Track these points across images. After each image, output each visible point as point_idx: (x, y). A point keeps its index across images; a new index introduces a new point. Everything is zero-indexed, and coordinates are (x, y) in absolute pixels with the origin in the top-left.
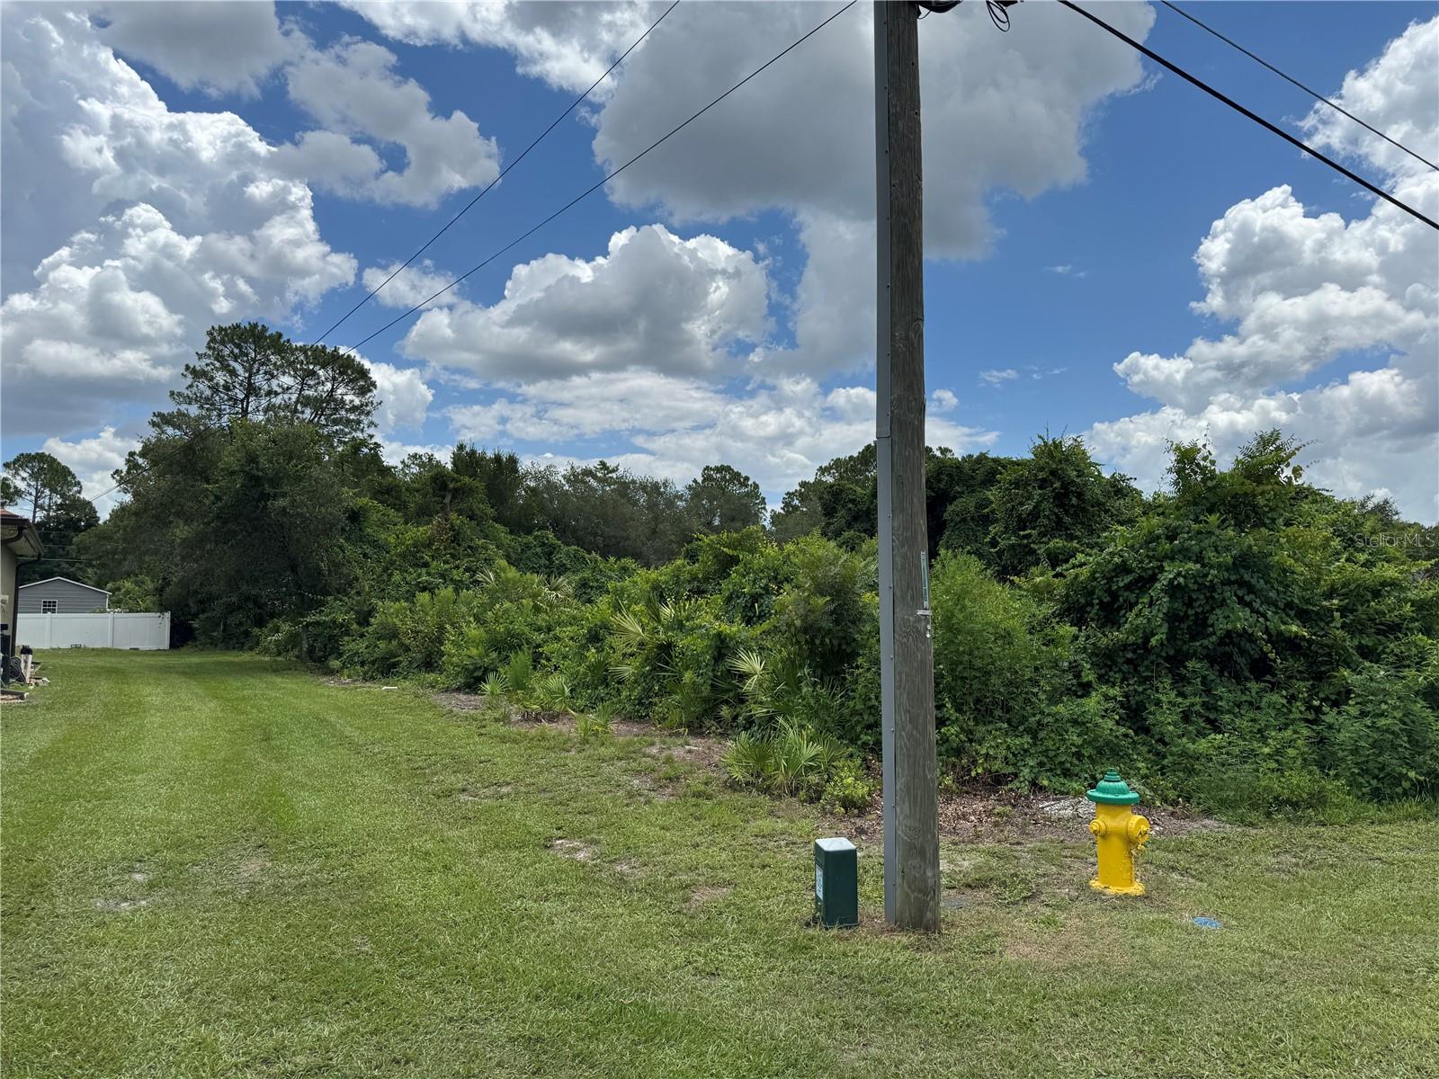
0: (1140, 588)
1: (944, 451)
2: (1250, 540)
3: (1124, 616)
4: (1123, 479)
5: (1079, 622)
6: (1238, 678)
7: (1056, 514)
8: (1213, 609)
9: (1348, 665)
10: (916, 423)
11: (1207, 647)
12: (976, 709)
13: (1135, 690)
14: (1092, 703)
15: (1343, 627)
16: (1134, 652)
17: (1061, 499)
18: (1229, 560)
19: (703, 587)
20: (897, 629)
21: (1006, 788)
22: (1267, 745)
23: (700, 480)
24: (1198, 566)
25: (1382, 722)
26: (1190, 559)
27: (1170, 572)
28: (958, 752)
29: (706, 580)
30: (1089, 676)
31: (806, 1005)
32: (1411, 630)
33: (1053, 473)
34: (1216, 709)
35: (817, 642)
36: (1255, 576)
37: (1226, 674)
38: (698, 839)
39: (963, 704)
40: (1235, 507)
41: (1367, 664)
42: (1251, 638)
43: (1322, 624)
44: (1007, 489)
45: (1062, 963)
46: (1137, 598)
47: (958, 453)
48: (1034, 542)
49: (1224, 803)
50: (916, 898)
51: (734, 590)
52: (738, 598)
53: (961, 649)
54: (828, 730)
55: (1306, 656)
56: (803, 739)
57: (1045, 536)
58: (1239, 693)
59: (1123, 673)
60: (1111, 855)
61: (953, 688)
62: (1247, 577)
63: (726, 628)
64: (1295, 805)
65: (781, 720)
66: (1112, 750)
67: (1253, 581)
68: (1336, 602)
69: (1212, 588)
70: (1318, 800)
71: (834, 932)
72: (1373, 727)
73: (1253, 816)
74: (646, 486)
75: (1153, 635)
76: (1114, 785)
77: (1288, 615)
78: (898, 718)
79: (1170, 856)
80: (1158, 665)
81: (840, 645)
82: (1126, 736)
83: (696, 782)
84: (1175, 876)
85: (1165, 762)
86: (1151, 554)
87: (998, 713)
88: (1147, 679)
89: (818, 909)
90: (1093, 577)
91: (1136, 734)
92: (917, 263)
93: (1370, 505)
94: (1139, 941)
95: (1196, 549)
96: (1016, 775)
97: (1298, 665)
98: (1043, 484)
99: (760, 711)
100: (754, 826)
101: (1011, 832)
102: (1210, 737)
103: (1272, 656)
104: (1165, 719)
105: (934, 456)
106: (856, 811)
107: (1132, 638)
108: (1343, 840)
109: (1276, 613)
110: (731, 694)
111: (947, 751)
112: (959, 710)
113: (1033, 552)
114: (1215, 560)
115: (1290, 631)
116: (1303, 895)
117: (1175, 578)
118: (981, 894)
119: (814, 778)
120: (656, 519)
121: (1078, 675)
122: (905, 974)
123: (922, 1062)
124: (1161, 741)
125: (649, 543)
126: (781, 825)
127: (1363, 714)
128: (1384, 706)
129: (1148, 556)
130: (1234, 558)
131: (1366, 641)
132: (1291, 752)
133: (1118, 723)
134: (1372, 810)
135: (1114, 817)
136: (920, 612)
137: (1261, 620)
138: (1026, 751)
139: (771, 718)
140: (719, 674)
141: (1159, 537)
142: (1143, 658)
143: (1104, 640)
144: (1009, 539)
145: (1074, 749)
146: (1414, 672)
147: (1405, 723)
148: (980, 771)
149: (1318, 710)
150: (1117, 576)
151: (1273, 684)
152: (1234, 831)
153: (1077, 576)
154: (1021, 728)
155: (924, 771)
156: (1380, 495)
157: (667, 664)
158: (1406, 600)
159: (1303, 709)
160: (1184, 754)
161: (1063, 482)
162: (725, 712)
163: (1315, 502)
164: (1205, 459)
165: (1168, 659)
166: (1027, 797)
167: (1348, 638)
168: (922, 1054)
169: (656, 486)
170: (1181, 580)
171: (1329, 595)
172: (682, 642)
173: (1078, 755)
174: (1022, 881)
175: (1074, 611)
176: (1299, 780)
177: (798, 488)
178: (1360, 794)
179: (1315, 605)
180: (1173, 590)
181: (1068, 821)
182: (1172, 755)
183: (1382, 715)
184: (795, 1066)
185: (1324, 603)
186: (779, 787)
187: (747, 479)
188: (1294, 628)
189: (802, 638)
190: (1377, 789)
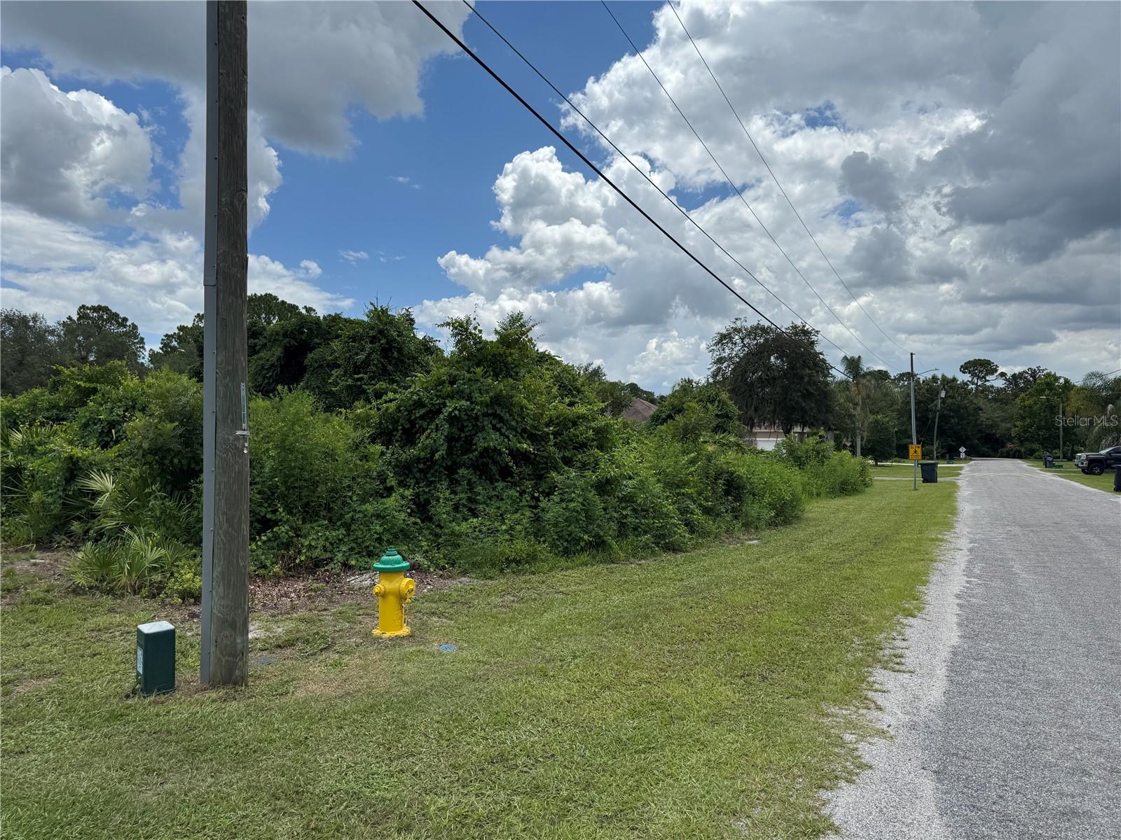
0: (430, 418)
1: (309, 310)
2: (501, 386)
3: (419, 438)
4: (431, 340)
5: (387, 443)
6: (492, 480)
7: (382, 363)
8: (477, 433)
9: (556, 469)
10: (239, 276)
11: (472, 459)
12: (305, 511)
13: (424, 491)
14: (391, 502)
15: (555, 445)
16: (424, 464)
17: (386, 351)
18: (488, 399)
19: (63, 414)
20: (218, 446)
21: (323, 570)
22: (505, 524)
23: (75, 317)
24: (468, 403)
25: (572, 505)
26: (463, 398)
27: (450, 407)
28: (287, 546)
29: (67, 408)
30: (392, 482)
31: (111, 762)
32: (591, 446)
33: (381, 332)
34: (477, 502)
35: (167, 462)
36: (504, 411)
37: (484, 477)
38: (29, 640)
39: (293, 508)
40: (494, 363)
41: (566, 468)
42: (500, 453)
43: (543, 443)
44: (347, 342)
45: (340, 692)
46: (428, 425)
47: (321, 313)
48: (365, 384)
49: (476, 565)
50: (227, 661)
51: (91, 418)
52: (95, 424)
53: (293, 465)
54: (174, 536)
55: (533, 464)
56: (148, 545)
57: (374, 379)
58: (491, 490)
59: (417, 479)
60: (389, 609)
61: (286, 496)
62: (498, 412)
63: (78, 452)
64: (518, 562)
65: (127, 530)
66: (405, 534)
67: (502, 414)
68: (551, 428)
69: (477, 418)
70: (532, 558)
71: (152, 698)
72: (566, 509)
73: (491, 573)
74: (13, 320)
75: (437, 451)
76: (392, 558)
77: (523, 438)
78: (217, 520)
79: (434, 605)
80: (440, 472)
81: (189, 465)
82: (415, 523)
83: (36, 591)
84: (435, 619)
85: (440, 540)
86: (438, 394)
87: (323, 513)
88: (433, 482)
89: (138, 682)
90: (398, 409)
91: (423, 521)
92: (241, 143)
93: (590, 369)
94: (398, 668)
95: (468, 391)
96: (332, 559)
97: (528, 470)
98: (373, 340)
99: (109, 524)
100: (91, 623)
101: (321, 602)
102: (469, 521)
103: (511, 464)
104: (442, 510)
105: (300, 313)
106: (192, 600)
107: (423, 454)
108: (543, 582)
109: (515, 436)
110: (84, 511)
111: (278, 546)
112: (290, 513)
113: (364, 392)
114: (479, 399)
115: (523, 448)
116: (512, 620)
117: (453, 411)
118: (288, 651)
119: (157, 577)
120: (23, 352)
121: (383, 481)
122: (210, 721)
123: (209, 787)
124: (439, 526)
125: (15, 374)
126: (118, 618)
127: (562, 500)
128: (573, 495)
129: (436, 395)
130: (491, 398)
131: (567, 454)
132: (519, 528)
133: (410, 515)
134: (563, 562)
135: (391, 582)
136: (239, 433)
137: (506, 440)
138: (340, 540)
139: (120, 529)
140: (71, 493)
141: (444, 382)
142: (430, 467)
143: (404, 456)
144: (347, 381)
145: (376, 536)
146: (591, 473)
147: (584, 505)
148: (303, 558)
149: (537, 499)
150: (415, 409)
151: (512, 483)
152: (478, 583)
153: (387, 409)
154: (338, 524)
155: (237, 561)
156: (597, 363)
157: (16, 486)
158: (590, 428)
159: (529, 499)
160: (453, 533)
161: (388, 339)
162: (76, 526)
163: (551, 364)
164: (475, 328)
165: (447, 468)
166: (338, 575)
167: (557, 451)
168: (210, 780)
169: (24, 320)
170: (457, 412)
171: (547, 425)
172: (32, 464)
173: (379, 540)
174: (322, 637)
175: (384, 435)
176: (521, 546)
177: (177, 331)
178: (557, 552)
179: (540, 431)
180: (452, 419)
181: (366, 589)
182: (445, 535)
183: (572, 501)
184: (90, 814)
185: (545, 429)
186: (123, 588)
187: (125, 319)
188: (525, 446)
189: (150, 458)
190: (567, 548)
